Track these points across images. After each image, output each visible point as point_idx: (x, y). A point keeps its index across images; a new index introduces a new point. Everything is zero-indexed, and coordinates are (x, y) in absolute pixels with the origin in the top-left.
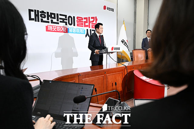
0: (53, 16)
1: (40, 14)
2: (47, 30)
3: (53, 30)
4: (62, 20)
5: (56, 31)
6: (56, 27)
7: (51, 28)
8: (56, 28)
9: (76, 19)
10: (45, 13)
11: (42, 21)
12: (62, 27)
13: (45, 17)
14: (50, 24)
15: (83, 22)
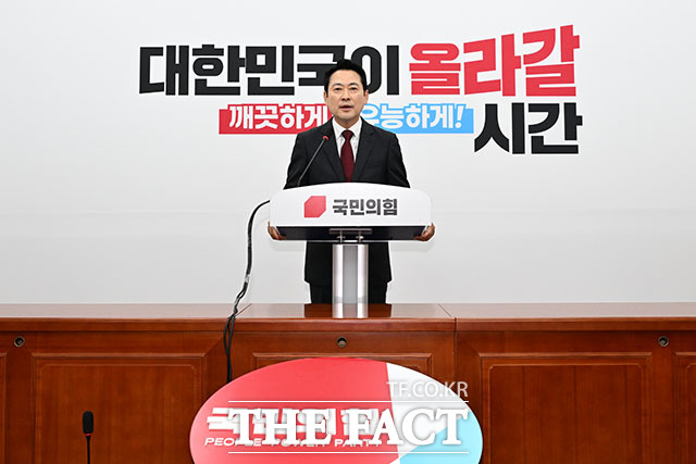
0: (261, 60)
1: (192, 59)
2: (225, 128)
3: (258, 127)
4: (313, 75)
5: (275, 126)
6: (274, 109)
7: (249, 116)
8: (276, 117)
9: (405, 59)
10: (221, 52)
11: (202, 89)
12: (312, 109)
13: (217, 71)
14: (244, 97)
15: (457, 67)
